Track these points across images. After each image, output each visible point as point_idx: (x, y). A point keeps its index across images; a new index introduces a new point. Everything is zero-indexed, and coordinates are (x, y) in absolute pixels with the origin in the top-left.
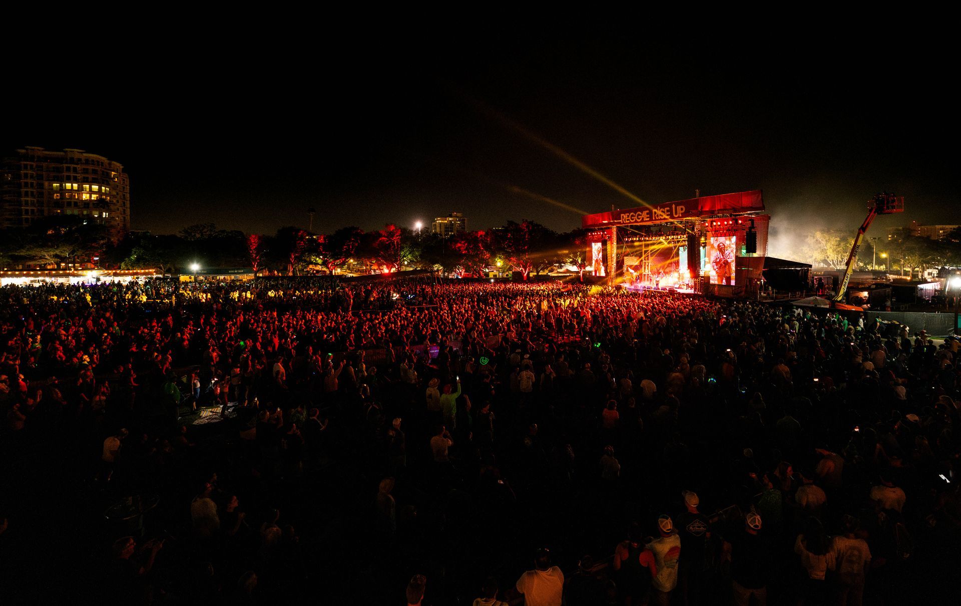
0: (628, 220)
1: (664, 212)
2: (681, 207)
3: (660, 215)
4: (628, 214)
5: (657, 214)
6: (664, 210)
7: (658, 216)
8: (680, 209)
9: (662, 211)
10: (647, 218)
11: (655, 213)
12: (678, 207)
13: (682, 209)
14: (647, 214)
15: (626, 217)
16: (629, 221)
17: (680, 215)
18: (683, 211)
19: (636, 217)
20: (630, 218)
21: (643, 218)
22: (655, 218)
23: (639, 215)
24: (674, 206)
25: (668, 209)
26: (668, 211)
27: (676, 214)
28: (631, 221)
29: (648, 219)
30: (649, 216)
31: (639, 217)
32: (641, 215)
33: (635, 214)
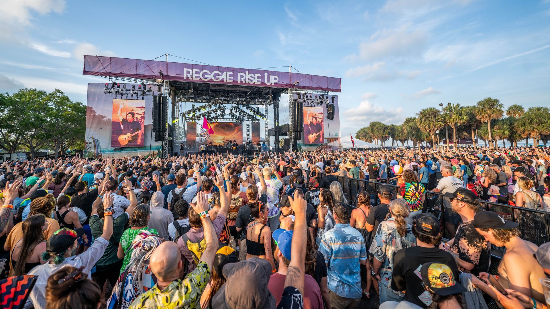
0: (196, 77)
1: (254, 78)
2: (274, 77)
3: (249, 79)
4: (198, 70)
5: (244, 78)
6: (253, 75)
7: (245, 80)
8: (273, 79)
9: (251, 77)
10: (230, 79)
11: (242, 76)
12: (271, 76)
13: (275, 79)
14: (230, 75)
15: (194, 72)
16: (198, 79)
17: (273, 84)
18: (276, 81)
19: (212, 77)
20: (201, 75)
21: (223, 79)
22: (241, 81)
23: (217, 74)
24: (266, 74)
25: (259, 75)
26: (258, 77)
27: (268, 82)
28: (203, 79)
29: (231, 81)
30: (232, 78)
31: (217, 77)
32: (221, 75)
33: (211, 72)
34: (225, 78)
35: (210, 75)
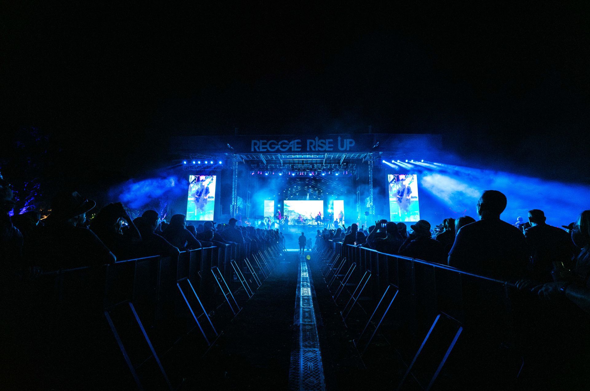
0: (263, 148)
1: (325, 144)
2: (349, 140)
3: (319, 146)
4: (265, 141)
5: (314, 145)
6: (323, 141)
7: (315, 147)
8: (348, 143)
9: (322, 143)
10: (298, 148)
11: (311, 143)
12: (345, 140)
13: (351, 143)
14: (298, 143)
15: (261, 144)
16: (265, 150)
17: (348, 149)
18: (352, 145)
19: (279, 146)
20: (268, 146)
21: (290, 148)
22: (310, 148)
23: (284, 143)
24: (339, 138)
25: (331, 140)
26: (330, 143)
27: (342, 147)
28: (269, 149)
29: (299, 150)
30: (300, 146)
31: (284, 146)
32: (288, 144)
33: (278, 142)
34: (292, 146)
35: (277, 145)
